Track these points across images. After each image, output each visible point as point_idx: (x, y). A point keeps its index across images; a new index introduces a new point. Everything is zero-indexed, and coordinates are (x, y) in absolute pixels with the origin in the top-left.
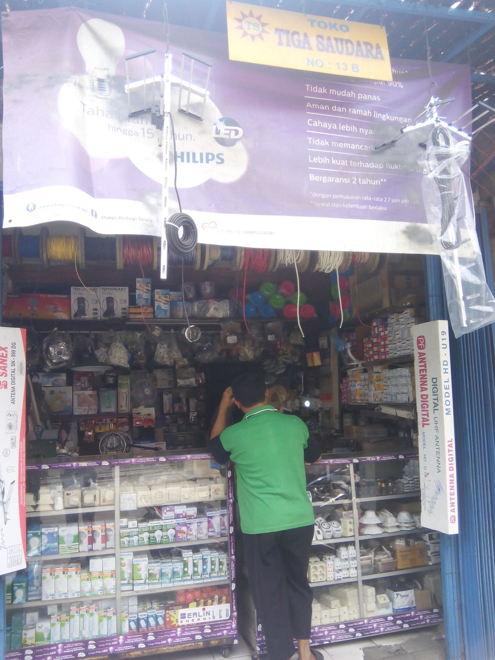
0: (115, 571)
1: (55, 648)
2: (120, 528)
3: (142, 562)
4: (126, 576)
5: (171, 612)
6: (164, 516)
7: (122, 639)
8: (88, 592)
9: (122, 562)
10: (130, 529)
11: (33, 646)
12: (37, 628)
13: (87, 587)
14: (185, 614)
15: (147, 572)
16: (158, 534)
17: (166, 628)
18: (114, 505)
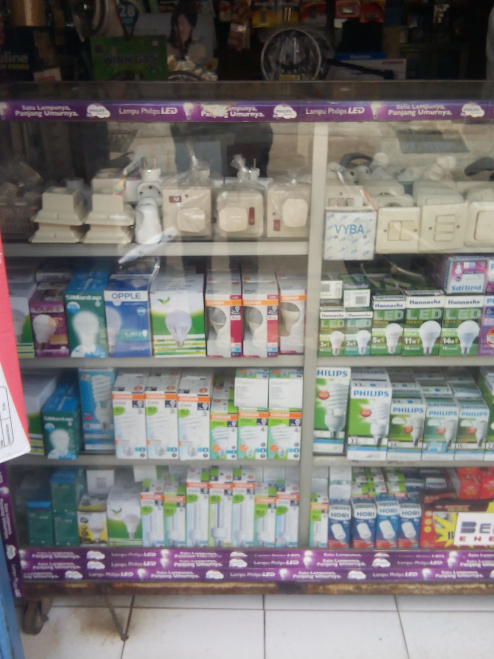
0: (301, 411)
1: (154, 555)
2: (321, 305)
3: (377, 398)
4: (329, 421)
5: (439, 516)
6: (452, 284)
7: (310, 556)
8: (229, 452)
9: (322, 388)
10: (348, 310)
11: (103, 545)
12: (110, 513)
13: (228, 440)
14: (474, 524)
15: (385, 422)
16: (428, 331)
17: (420, 547)
18: (306, 239)
